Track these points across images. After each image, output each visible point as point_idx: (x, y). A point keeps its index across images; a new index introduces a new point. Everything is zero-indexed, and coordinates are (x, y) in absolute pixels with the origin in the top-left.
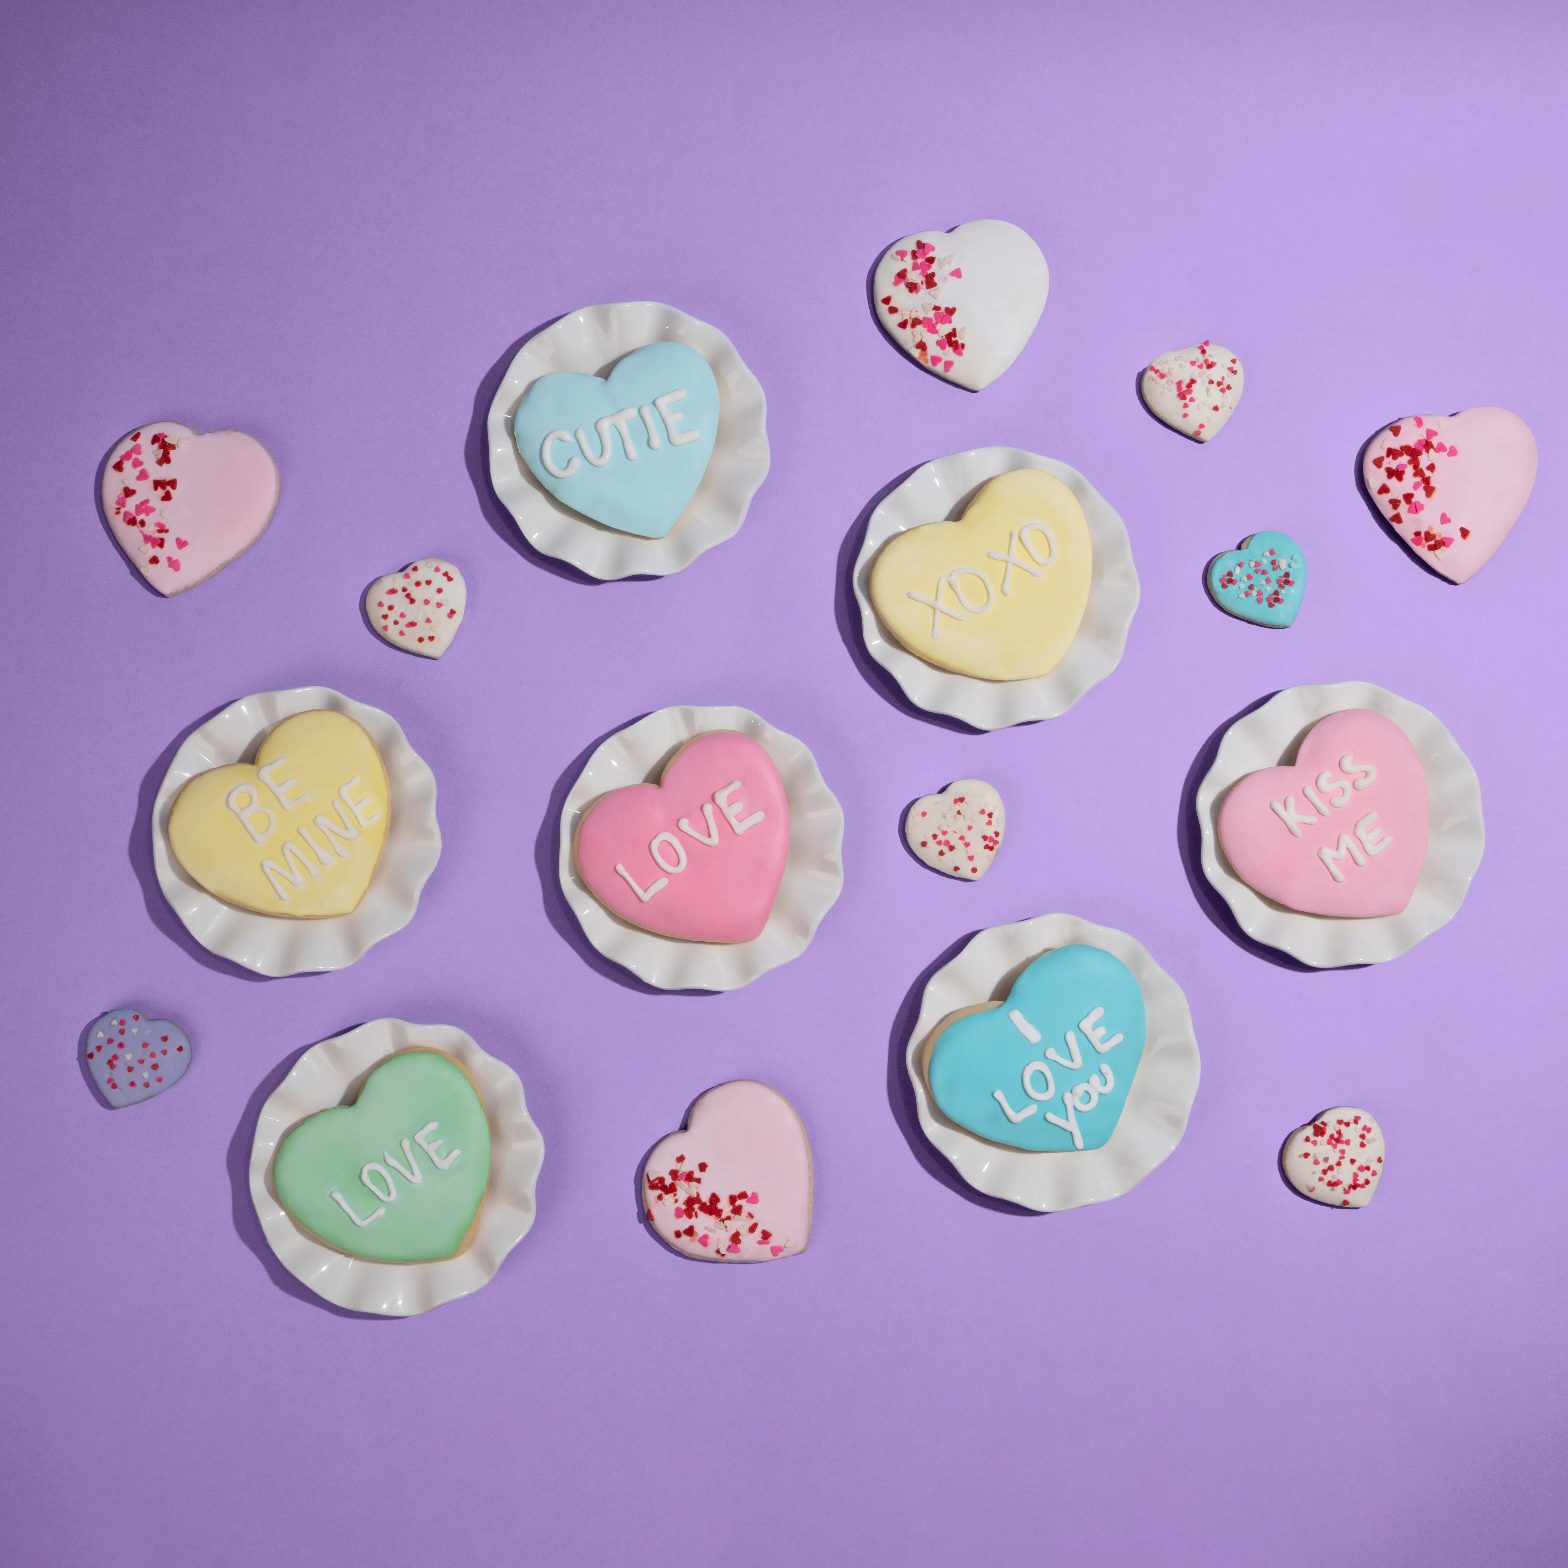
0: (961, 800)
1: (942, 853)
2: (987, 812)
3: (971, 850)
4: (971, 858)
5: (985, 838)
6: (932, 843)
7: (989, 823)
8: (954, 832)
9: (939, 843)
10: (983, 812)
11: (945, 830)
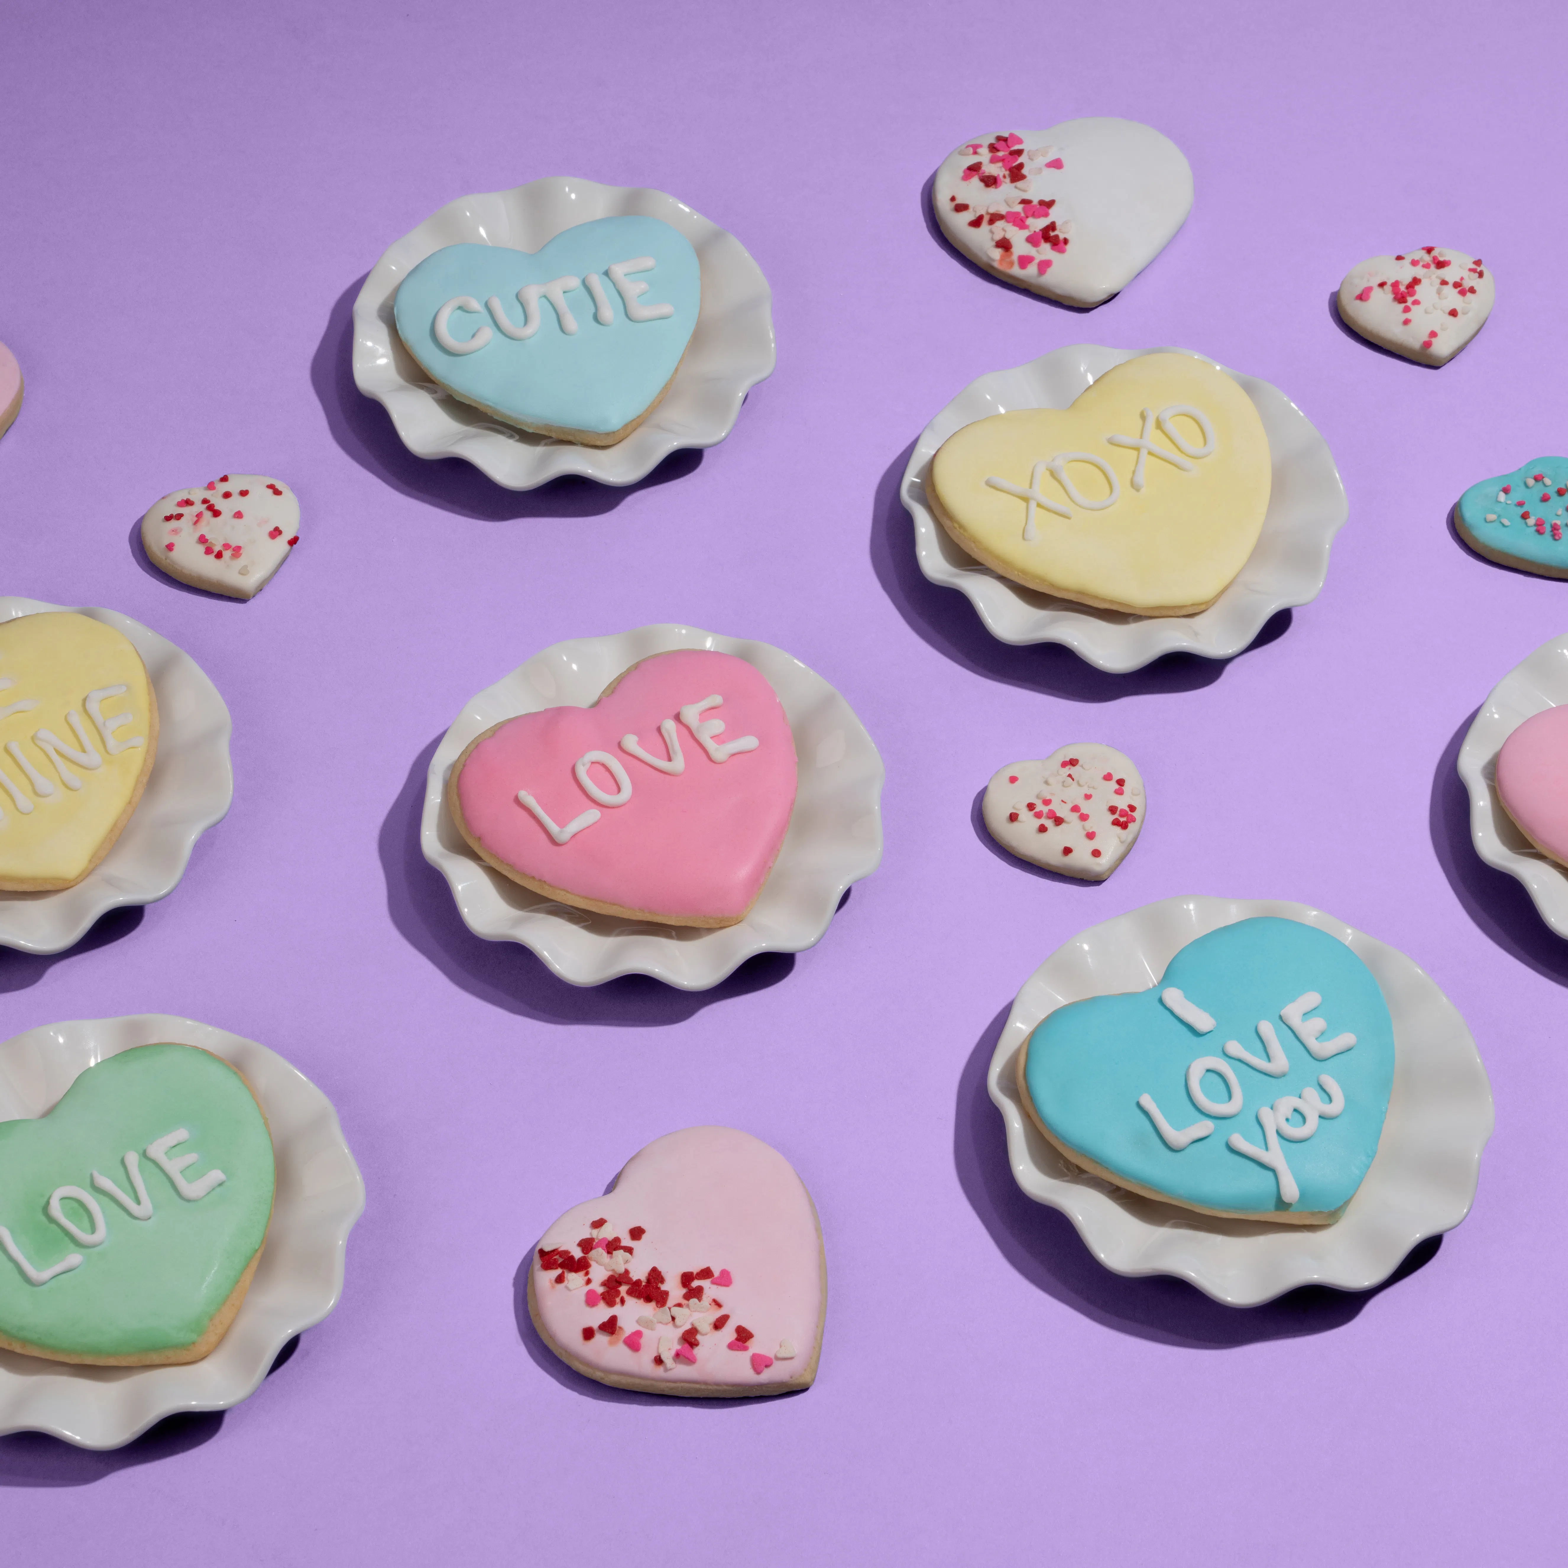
0: (1073, 762)
1: (1043, 829)
2: (1116, 777)
3: (1090, 826)
4: (1091, 836)
5: (1113, 810)
6: (1025, 816)
7: (1119, 792)
8: (1062, 801)
9: (1038, 815)
10: (1108, 777)
11: (1048, 798)
